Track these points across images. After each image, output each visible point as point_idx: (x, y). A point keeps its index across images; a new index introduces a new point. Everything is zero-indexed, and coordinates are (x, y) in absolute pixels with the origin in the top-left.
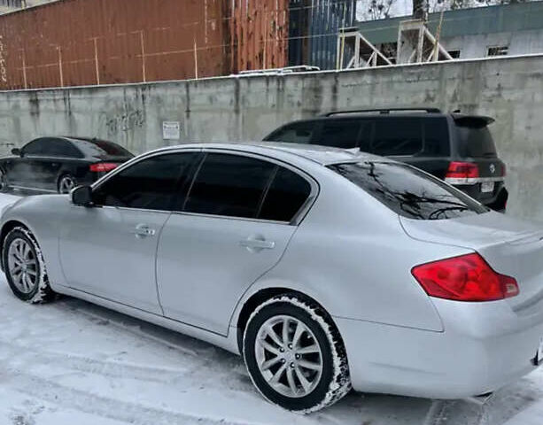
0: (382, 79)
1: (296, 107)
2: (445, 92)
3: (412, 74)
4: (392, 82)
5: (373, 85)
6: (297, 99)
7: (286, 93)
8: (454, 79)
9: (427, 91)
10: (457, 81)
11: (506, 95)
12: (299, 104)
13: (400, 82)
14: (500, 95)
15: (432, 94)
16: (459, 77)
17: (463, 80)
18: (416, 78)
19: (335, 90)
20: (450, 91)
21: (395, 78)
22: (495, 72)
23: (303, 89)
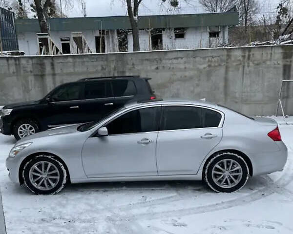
0: (78, 60)
1: (30, 73)
2: (110, 66)
3: (93, 58)
4: (84, 62)
5: (74, 63)
6: (29, 69)
7: (22, 66)
8: (113, 61)
9: (102, 66)
10: (115, 62)
11: (137, 68)
12: (31, 72)
13: (88, 62)
14: (134, 68)
15: (104, 67)
16: (115, 60)
17: (117, 61)
18: (96, 60)
19: (52, 65)
20: (113, 66)
21: (85, 60)
22: (130, 58)
23: (33, 64)
